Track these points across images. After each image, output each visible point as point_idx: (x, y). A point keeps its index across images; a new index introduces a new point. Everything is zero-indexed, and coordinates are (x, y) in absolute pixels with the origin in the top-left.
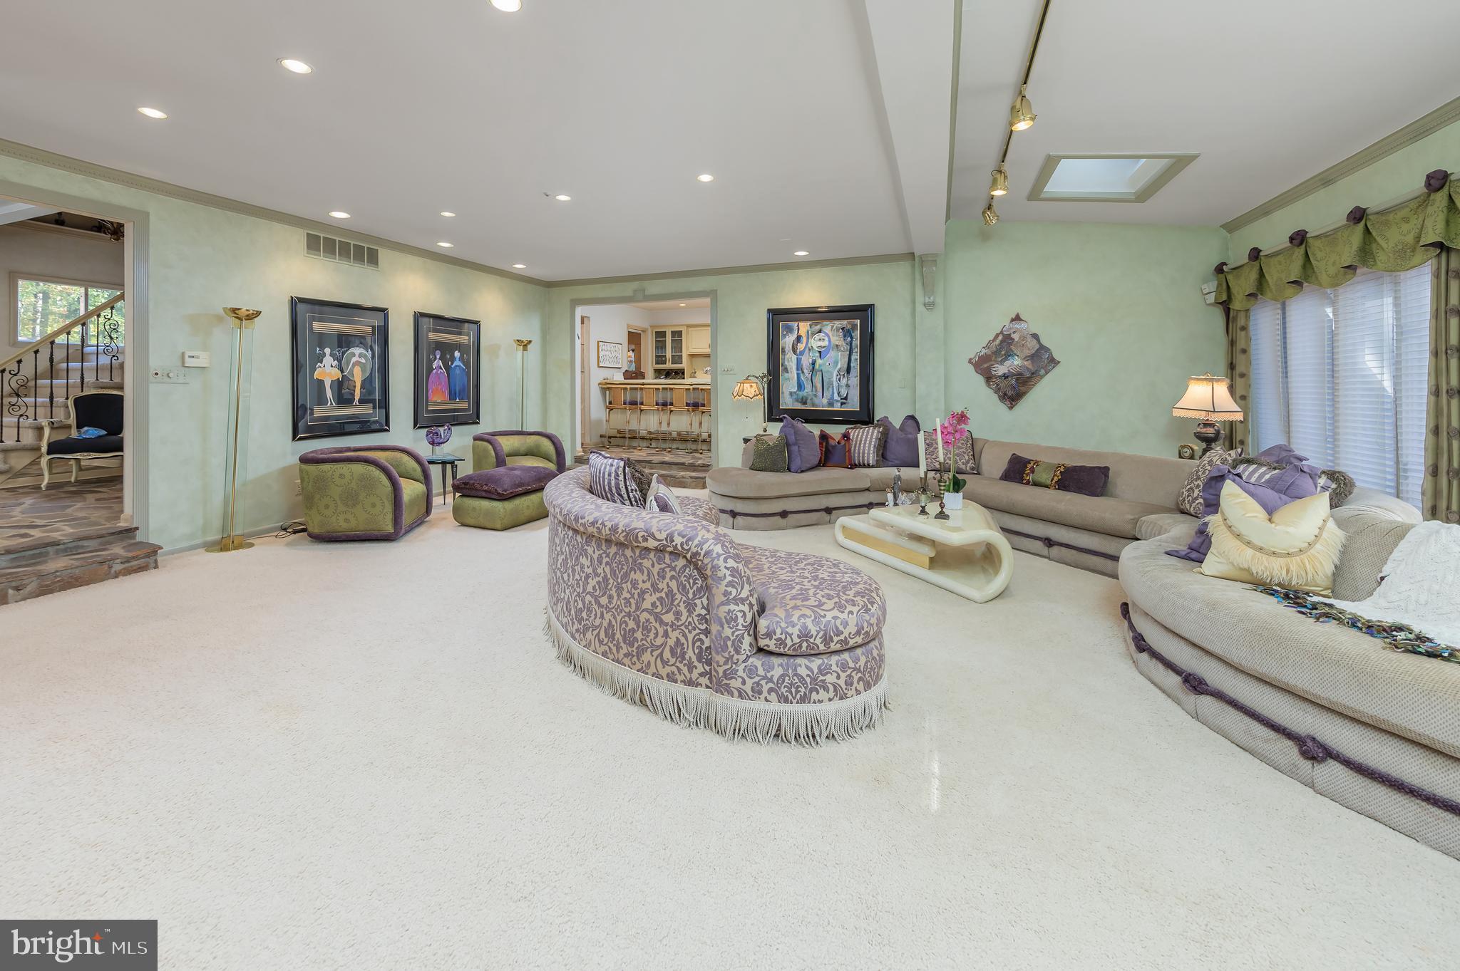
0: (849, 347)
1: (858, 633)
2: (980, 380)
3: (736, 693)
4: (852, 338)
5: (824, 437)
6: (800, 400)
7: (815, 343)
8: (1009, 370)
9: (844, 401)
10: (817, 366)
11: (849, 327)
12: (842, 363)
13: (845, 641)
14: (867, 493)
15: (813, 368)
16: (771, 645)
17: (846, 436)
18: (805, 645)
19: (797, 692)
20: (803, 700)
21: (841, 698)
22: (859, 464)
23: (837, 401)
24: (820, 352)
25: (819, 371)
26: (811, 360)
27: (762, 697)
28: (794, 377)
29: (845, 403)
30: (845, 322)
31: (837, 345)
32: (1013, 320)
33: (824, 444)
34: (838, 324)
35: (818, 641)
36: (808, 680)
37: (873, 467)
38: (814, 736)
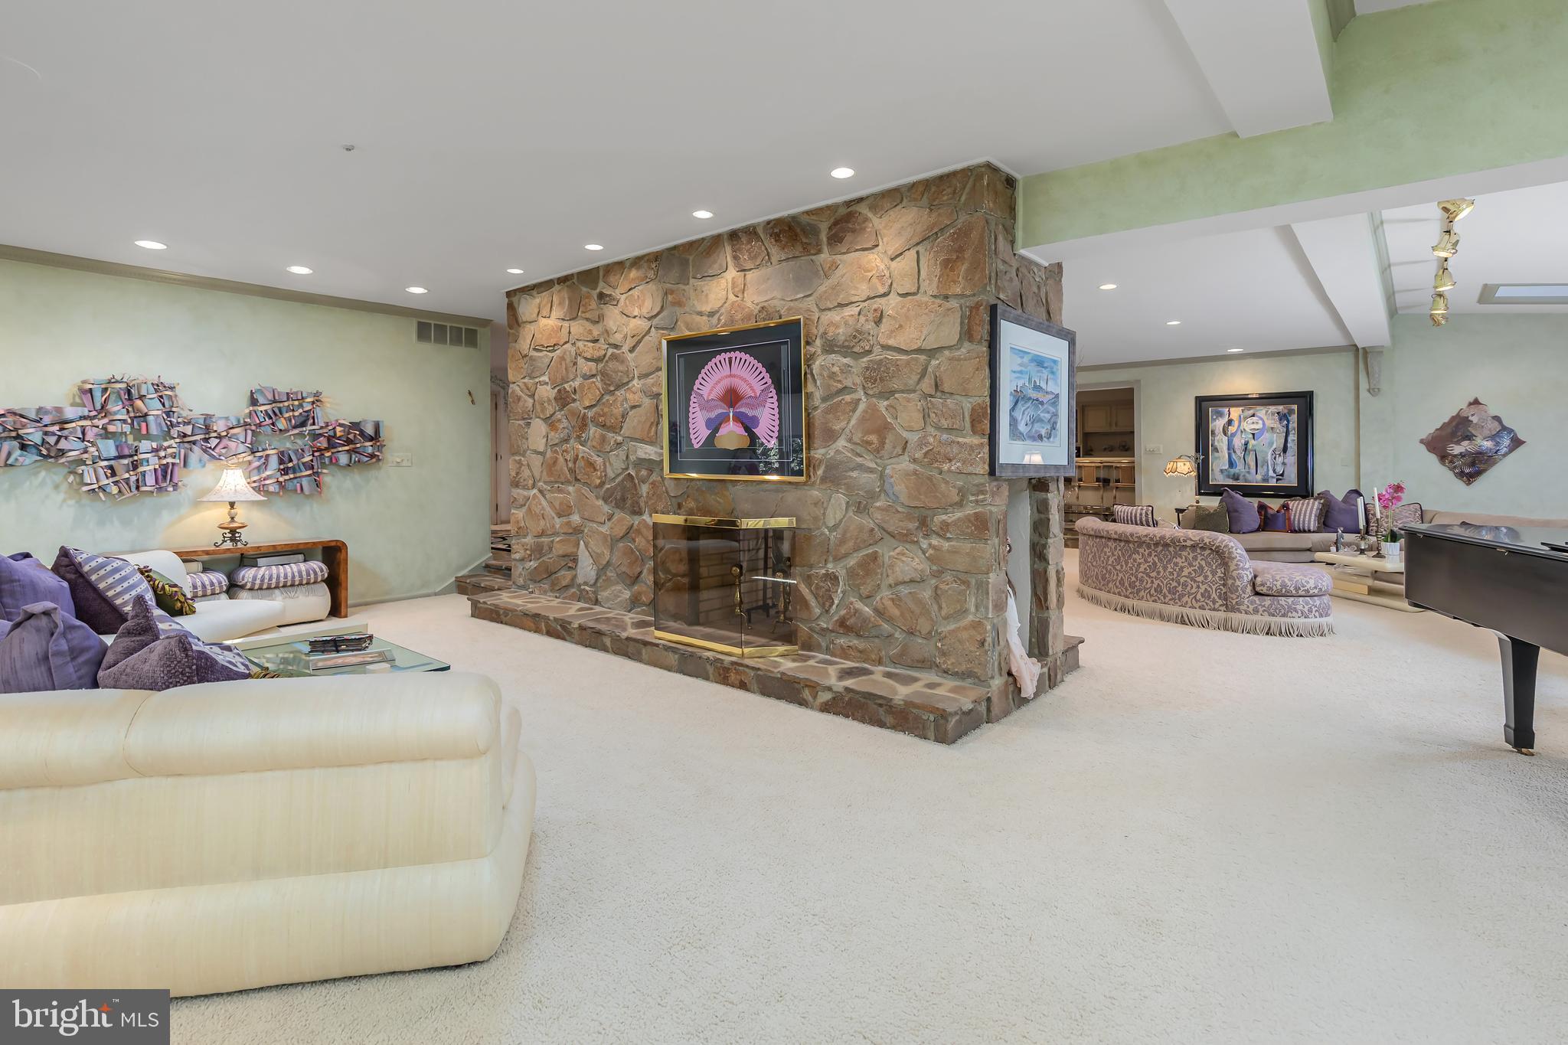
0: (1285, 430)
1: (1315, 588)
2: (1433, 459)
3: (1243, 612)
4: (1288, 421)
5: (1262, 508)
6: (1231, 477)
7: (1249, 426)
8: (1466, 450)
9: (1280, 477)
10: (1250, 447)
11: (1286, 411)
12: (1278, 443)
13: (1307, 591)
14: (1308, 552)
15: (1246, 448)
16: (1264, 590)
17: (1285, 507)
18: (1284, 590)
19: (1280, 612)
20: (1284, 616)
21: (1305, 617)
22: (1300, 530)
23: (1273, 477)
24: (1253, 434)
25: (1252, 451)
26: (1243, 442)
27: (1259, 614)
28: (1224, 457)
29: (1280, 479)
30: (1280, 408)
31: (1272, 428)
32: (1470, 404)
33: (1263, 513)
34: (1273, 409)
35: (1292, 589)
36: (1286, 607)
37: (1314, 532)
38: (1290, 633)
